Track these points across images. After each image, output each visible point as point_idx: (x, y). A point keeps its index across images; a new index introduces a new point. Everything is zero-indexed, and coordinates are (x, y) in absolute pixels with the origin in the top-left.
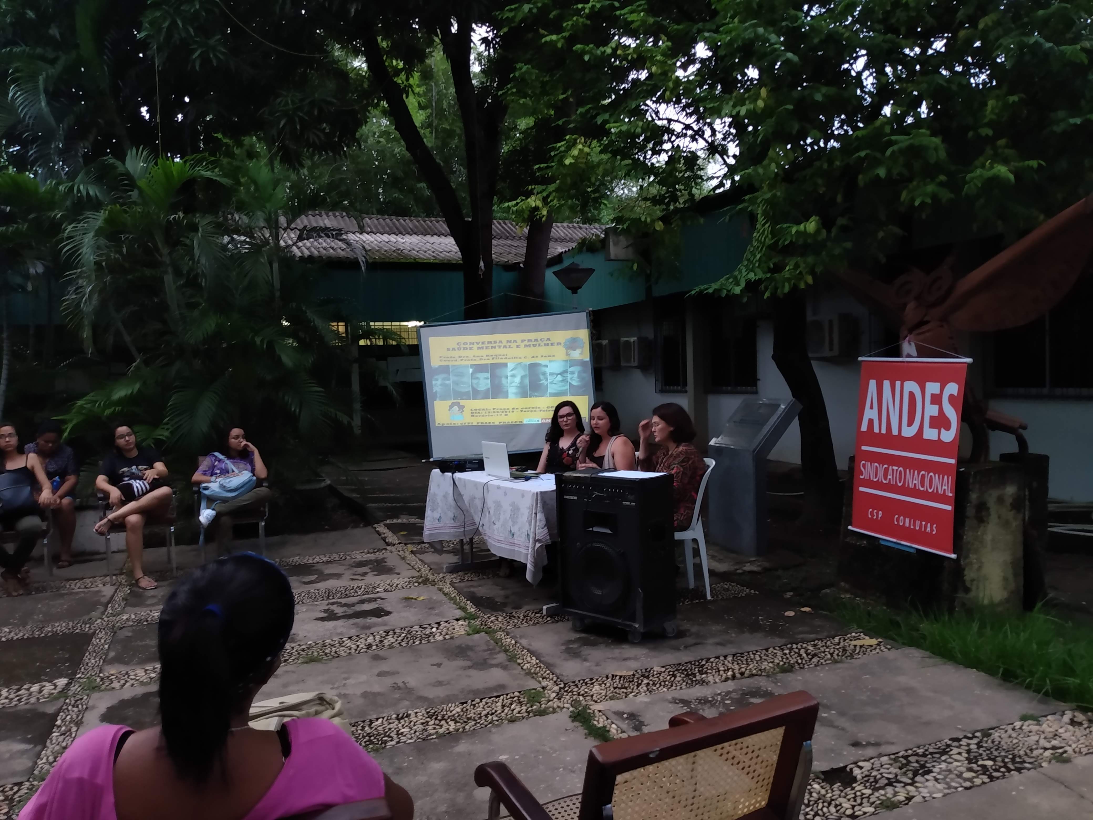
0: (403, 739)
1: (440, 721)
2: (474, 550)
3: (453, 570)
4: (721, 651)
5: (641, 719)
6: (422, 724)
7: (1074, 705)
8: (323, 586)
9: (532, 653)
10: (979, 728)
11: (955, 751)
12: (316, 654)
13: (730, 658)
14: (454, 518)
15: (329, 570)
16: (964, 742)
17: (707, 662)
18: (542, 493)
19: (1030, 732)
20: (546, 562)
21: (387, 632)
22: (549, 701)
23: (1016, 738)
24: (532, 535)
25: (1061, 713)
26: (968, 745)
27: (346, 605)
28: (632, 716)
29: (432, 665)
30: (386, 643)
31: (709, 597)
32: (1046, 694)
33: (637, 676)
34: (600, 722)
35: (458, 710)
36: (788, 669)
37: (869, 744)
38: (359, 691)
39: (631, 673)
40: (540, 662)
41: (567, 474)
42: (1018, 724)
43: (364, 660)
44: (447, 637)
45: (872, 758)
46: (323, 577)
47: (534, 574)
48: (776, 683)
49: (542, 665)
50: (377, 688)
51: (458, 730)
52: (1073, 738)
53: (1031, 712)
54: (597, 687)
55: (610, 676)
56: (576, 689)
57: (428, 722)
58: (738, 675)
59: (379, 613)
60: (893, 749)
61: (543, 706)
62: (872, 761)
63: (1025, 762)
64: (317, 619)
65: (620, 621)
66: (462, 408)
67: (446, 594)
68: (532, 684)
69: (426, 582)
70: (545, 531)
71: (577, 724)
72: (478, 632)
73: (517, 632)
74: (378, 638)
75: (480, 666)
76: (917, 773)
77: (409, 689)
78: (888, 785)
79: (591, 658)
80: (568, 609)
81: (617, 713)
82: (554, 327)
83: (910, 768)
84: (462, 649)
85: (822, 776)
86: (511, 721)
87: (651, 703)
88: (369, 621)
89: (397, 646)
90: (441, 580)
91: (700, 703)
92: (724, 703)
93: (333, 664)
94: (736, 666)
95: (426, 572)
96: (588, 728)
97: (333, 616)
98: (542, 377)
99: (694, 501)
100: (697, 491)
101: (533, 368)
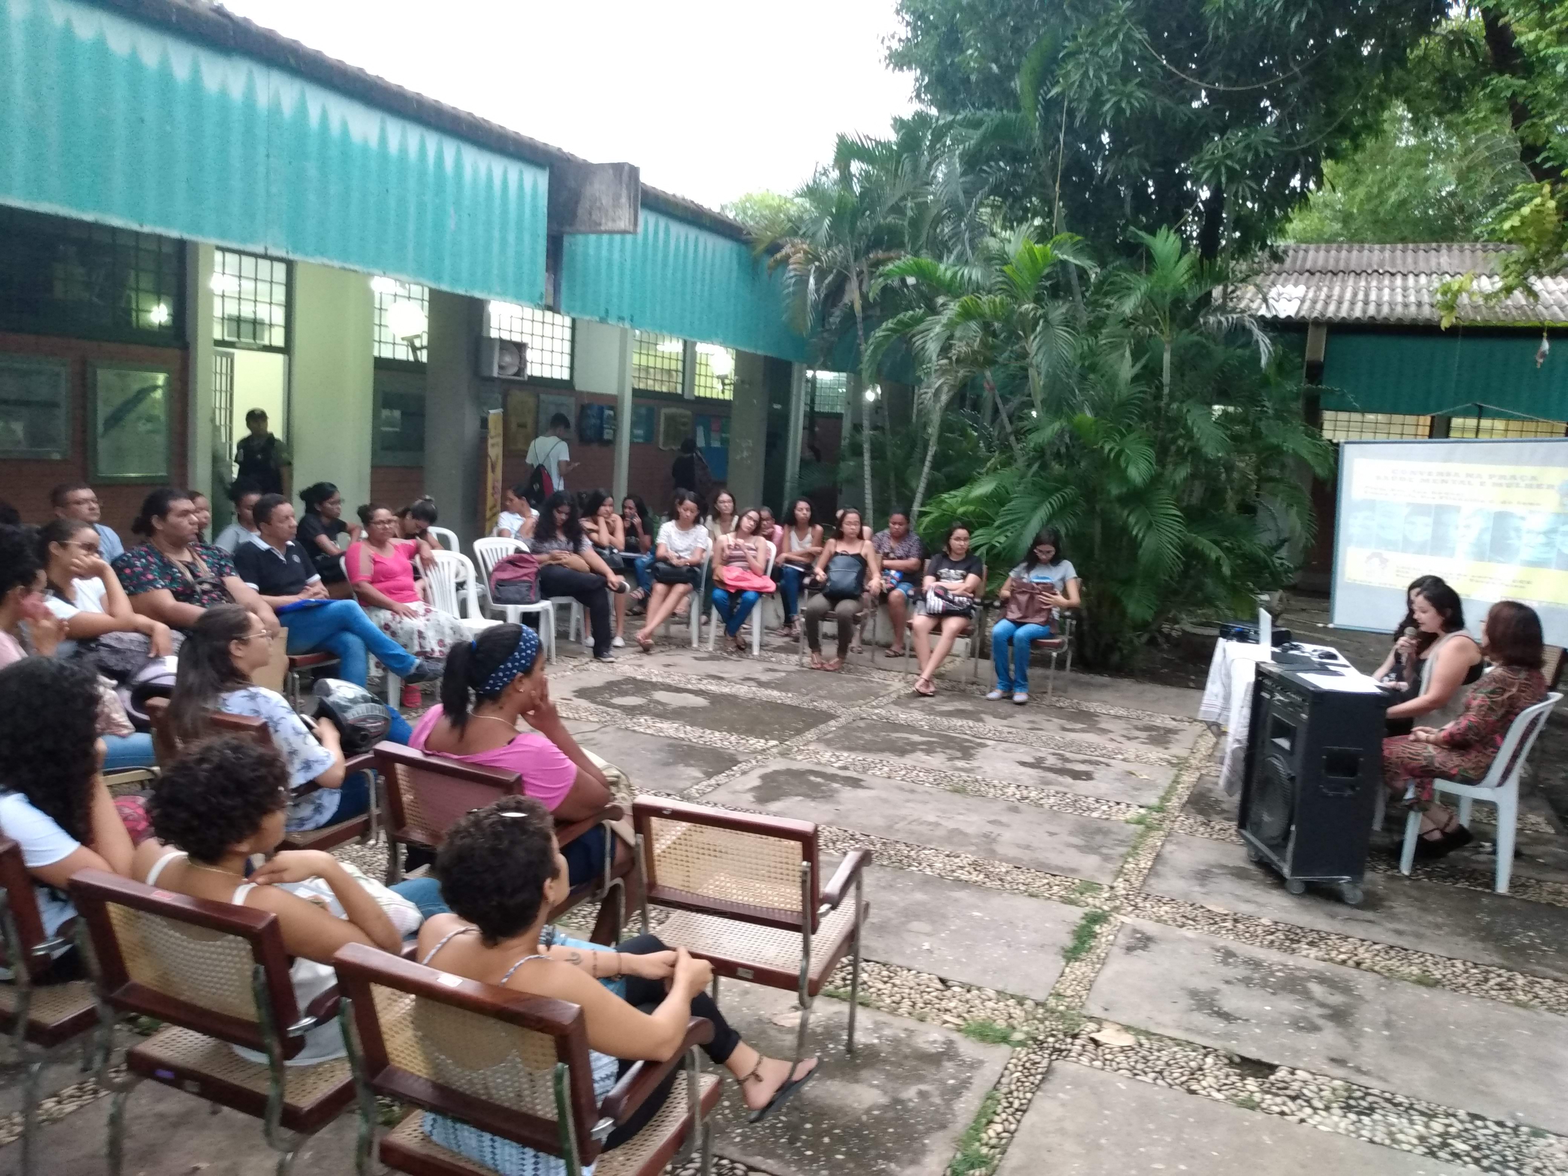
0: (927, 870)
1: (976, 870)
6: (958, 867)
8: (1075, 736)
10: (1540, 1126)
11: (1450, 1121)
12: (970, 788)
15: (1105, 724)
17: (1339, 939)
21: (1058, 794)
22: (1094, 897)
24: (1233, 732)
27: (1065, 759)
28: (1148, 939)
29: (1048, 832)
30: (1042, 801)
33: (1227, 917)
34: (1104, 929)
35: (1005, 870)
36: (1431, 983)
38: (954, 826)
39: (1228, 913)
40: (1151, 868)
43: (999, 807)
44: (1105, 817)
45: (1325, 1076)
46: (1090, 729)
48: (1380, 986)
49: (1146, 871)
50: (971, 830)
51: (977, 882)
54: (1163, 908)
55: (1199, 905)
56: (1139, 901)
57: (964, 867)
59: (1081, 775)
61: (1080, 898)
64: (1020, 762)
66: (1384, 561)
67: (1175, 782)
68: (1106, 880)
69: (1179, 765)
71: (1078, 920)
72: (1141, 824)
73: (1183, 838)
74: (1042, 795)
75: (1088, 849)
76: (1348, 1108)
77: (994, 840)
78: (1289, 1096)
79: (1211, 886)
80: (1243, 832)
81: (1135, 931)
82: (1547, 461)
83: (1352, 1102)
84: (1099, 831)
85: (1237, 1060)
86: (1031, 895)
87: (1190, 940)
88: (1060, 779)
89: (1047, 806)
90: (1198, 769)
91: (1244, 962)
92: (1272, 973)
93: (970, 800)
94: (1367, 955)
95: (1199, 756)
96: (1083, 927)
97: (1038, 764)
98: (1513, 534)
99: (1497, 748)
100: (1503, 736)
101: (1501, 518)
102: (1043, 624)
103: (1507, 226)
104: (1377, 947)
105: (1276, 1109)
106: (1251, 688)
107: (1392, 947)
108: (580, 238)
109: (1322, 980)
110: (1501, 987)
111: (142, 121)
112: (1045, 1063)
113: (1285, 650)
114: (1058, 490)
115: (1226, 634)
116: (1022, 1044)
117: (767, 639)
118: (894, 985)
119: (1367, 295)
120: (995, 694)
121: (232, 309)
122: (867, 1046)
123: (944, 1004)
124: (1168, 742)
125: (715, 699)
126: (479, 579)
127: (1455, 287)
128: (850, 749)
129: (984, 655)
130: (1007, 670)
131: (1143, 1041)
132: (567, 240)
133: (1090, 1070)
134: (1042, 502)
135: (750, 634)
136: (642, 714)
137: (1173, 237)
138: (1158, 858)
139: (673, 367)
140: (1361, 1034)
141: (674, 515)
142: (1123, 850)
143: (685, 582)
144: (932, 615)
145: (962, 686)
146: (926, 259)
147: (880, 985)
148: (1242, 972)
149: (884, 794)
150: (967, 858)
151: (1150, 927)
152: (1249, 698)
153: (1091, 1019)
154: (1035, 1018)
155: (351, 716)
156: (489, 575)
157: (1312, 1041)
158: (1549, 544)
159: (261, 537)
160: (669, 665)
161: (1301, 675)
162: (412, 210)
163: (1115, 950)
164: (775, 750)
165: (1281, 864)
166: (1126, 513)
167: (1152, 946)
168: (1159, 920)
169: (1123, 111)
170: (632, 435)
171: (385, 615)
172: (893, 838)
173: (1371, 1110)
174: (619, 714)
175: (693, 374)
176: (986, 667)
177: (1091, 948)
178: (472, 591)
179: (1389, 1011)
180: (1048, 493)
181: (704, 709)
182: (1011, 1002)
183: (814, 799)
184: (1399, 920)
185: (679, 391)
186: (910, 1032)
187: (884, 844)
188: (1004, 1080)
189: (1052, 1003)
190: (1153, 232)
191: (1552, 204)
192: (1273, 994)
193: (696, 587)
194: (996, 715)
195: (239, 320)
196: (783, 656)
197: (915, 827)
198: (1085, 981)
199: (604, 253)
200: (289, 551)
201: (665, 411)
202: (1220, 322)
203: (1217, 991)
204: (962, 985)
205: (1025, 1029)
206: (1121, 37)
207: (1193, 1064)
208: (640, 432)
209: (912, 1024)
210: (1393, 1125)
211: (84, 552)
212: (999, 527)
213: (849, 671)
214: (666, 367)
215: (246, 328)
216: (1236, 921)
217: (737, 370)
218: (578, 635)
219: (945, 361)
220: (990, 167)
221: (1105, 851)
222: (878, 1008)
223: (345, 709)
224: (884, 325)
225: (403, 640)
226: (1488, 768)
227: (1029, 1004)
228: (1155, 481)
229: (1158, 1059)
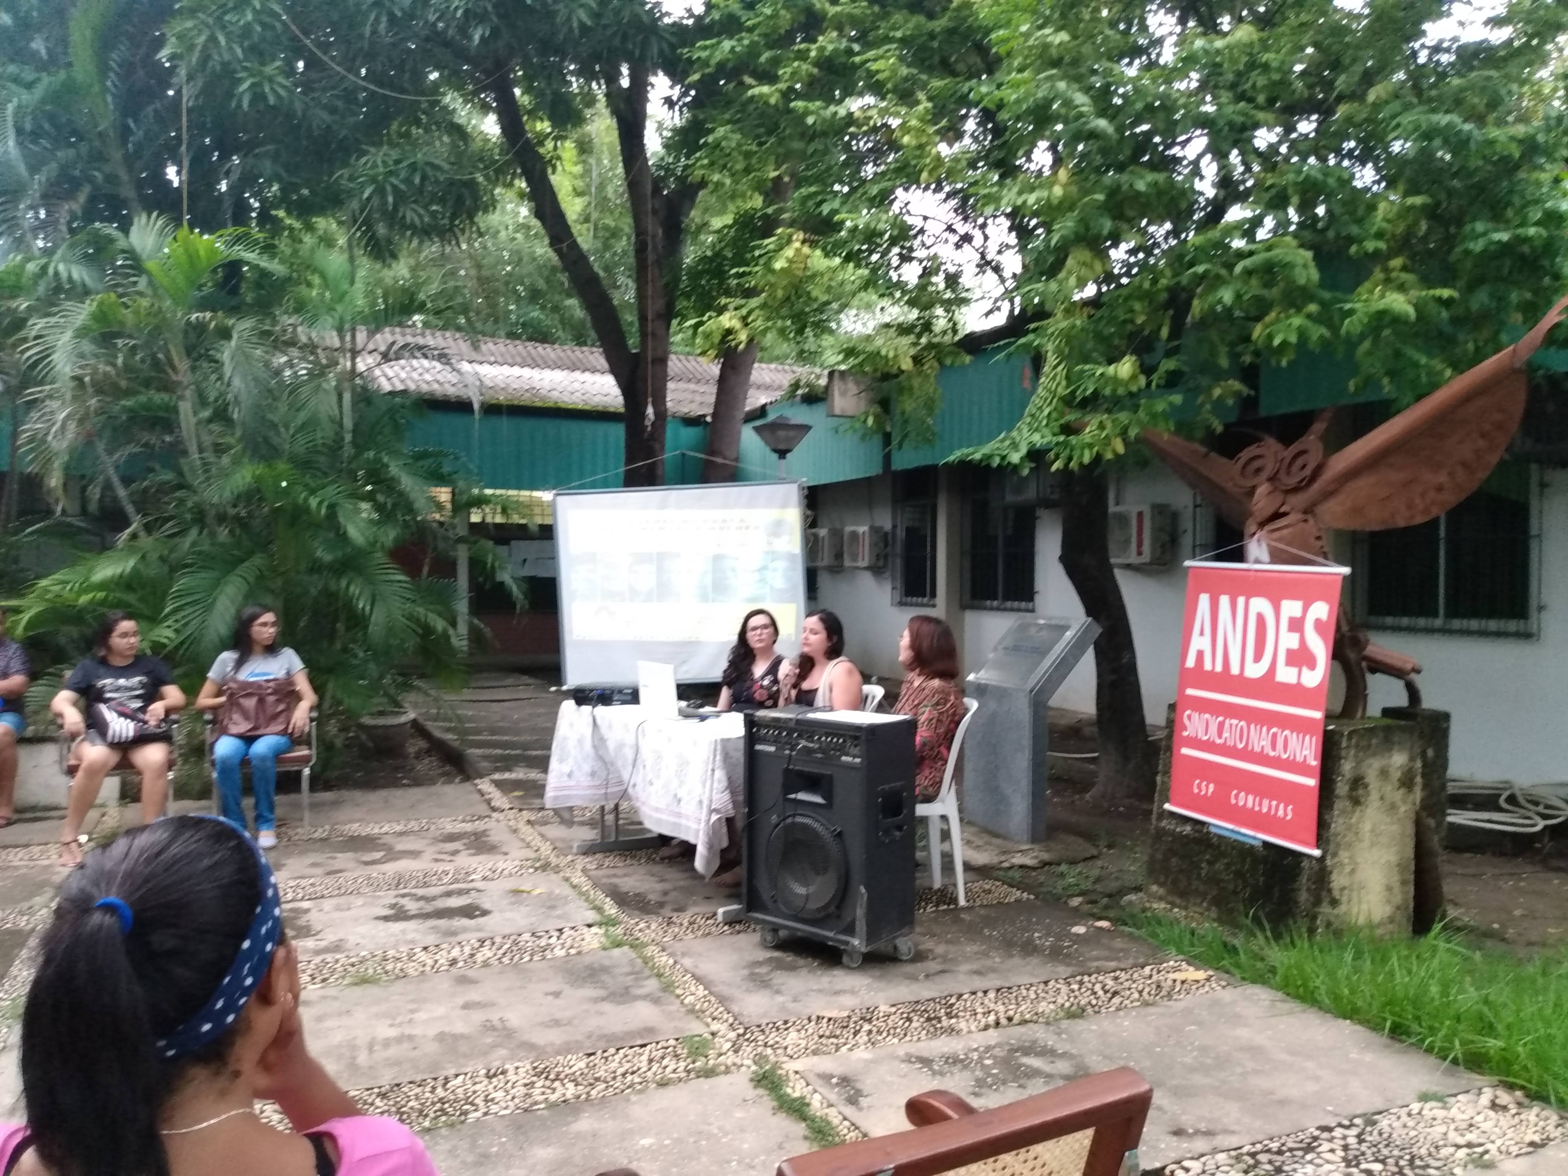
0: (494, 1108)
1: (553, 1081)
2: (621, 822)
3: (589, 850)
4: (979, 983)
5: (859, 1086)
6: (526, 1085)
7: (1495, 1079)
8: (391, 868)
9: (698, 979)
10: (1358, 1112)
11: (1326, 1146)
12: (371, 971)
13: (992, 995)
14: (593, 774)
15: (401, 845)
16: (1338, 1132)
17: (958, 999)
18: (723, 740)
19: (1434, 1119)
20: (725, 843)
21: (482, 942)
22: (720, 1055)
23: (1414, 1128)
24: (706, 803)
25: (1476, 1091)
26: (1345, 1137)
27: (422, 898)
28: (845, 1081)
29: (547, 994)
30: (479, 957)
31: (962, 902)
32: (1455, 1062)
33: (854, 1019)
34: (795, 1090)
35: (582, 1064)
36: (1076, 1014)
37: (1197, 1132)
38: (432, 1031)
39: (845, 1014)
40: (711, 993)
41: (761, 713)
42: (1415, 1107)
43: (443, 984)
44: (573, 951)
45: (1203, 1155)
46: (392, 855)
47: (708, 862)
48: (1059, 1034)
49: (713, 999)
50: (460, 1027)
51: (578, 1097)
52: (1497, 1130)
53: (1434, 1089)
54: (793, 1036)
55: (814, 1017)
56: (762, 1037)
57: (533, 1083)
58: (1003, 1021)
59: (470, 912)
60: (1233, 1141)
61: (711, 1062)
62: (1203, 1159)
63: (1428, 1166)
64: (378, 918)
65: (831, 934)
66: (612, 614)
67: (574, 887)
68: (696, 1028)
69: (545, 867)
70: (726, 796)
71: (761, 1091)
72: (619, 945)
73: (678, 946)
74: (467, 950)
75: (620, 997)
77: (509, 1030)
79: (788, 990)
80: (748, 915)
81: (822, 1077)
82: (751, 504)
84: (595, 970)
86: (660, 1085)
88: (456, 923)
89: (493, 962)
90: (569, 866)
91: (947, 1063)
93: (396, 988)
94: (1000, 1007)
96: (777, 1098)
97: (402, 914)
98: (730, 574)
99: (946, 761)
101: (718, 560)
102: (281, 734)
107: (999, 990)
109: (1028, 1050)
124: (495, 847)
142: (653, 983)
150: (517, 1069)
151: (823, 1065)
163: (845, 1111)
166: (343, 583)
177: (821, 1117)
180: (229, 565)
184: (959, 960)
216: (866, 1020)
221: (638, 992)
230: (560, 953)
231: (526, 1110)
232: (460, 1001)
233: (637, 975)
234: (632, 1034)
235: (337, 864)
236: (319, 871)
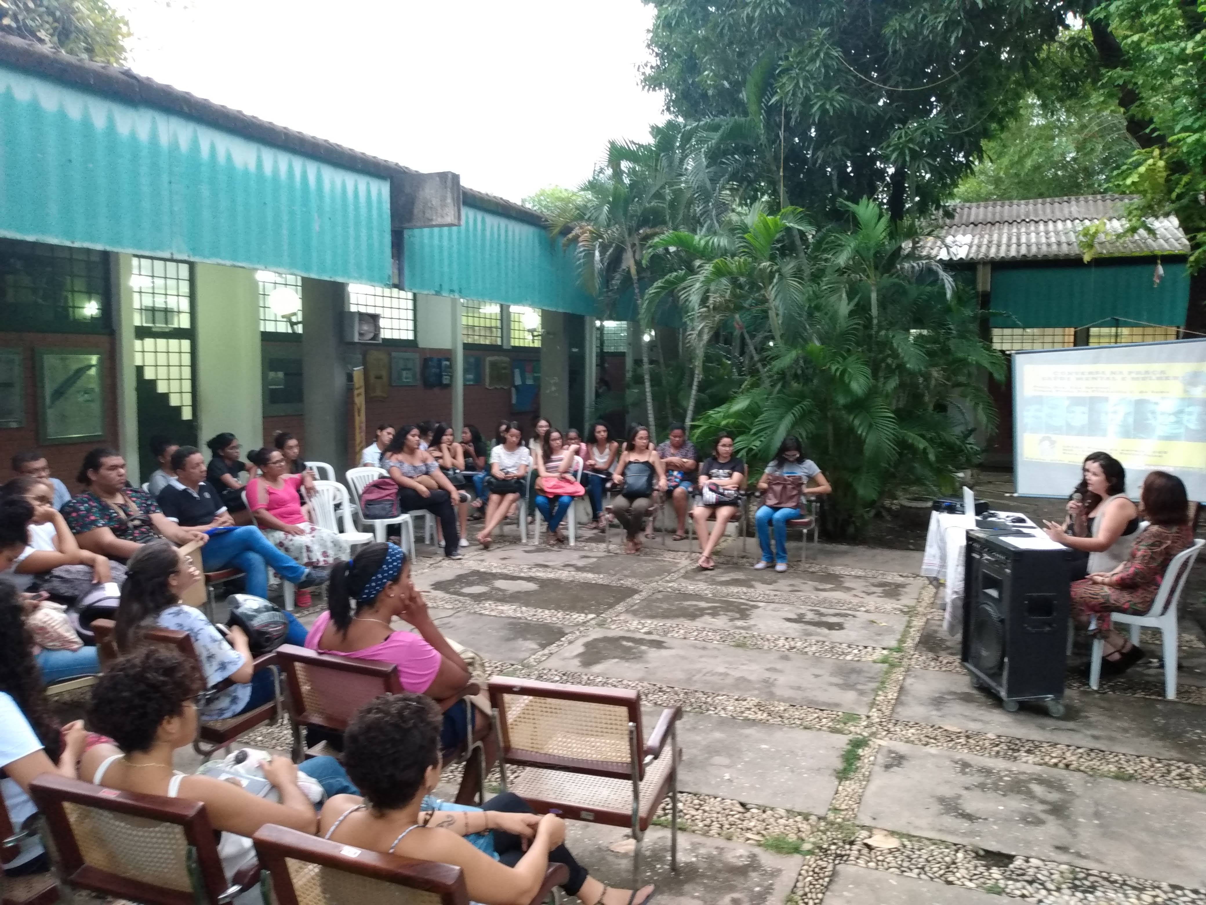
0: (722, 713)
1: (760, 710)
6: (746, 708)
8: (827, 595)
11: (1156, 893)
12: (749, 642)
15: (849, 583)
17: (1050, 746)
21: (818, 642)
22: (856, 726)
24: (951, 586)
26: (1182, 896)
27: (821, 614)
28: (901, 758)
29: (814, 675)
30: (807, 649)
33: (960, 734)
34: (866, 752)
35: (783, 708)
36: (1128, 778)
37: (1075, 853)
38: (739, 675)
39: (961, 731)
40: (897, 698)
43: (773, 656)
44: (857, 659)
45: (1053, 861)
46: (836, 588)
48: (1088, 783)
49: (894, 702)
50: (753, 677)
51: (762, 720)
54: (911, 731)
55: (937, 727)
56: (891, 726)
57: (751, 708)
59: (834, 626)
60: (1091, 865)
61: (845, 728)
62: (1049, 863)
64: (786, 619)
66: (1053, 443)
67: (908, 627)
68: (863, 711)
69: (909, 612)
70: (962, 584)
71: (845, 746)
72: (886, 662)
73: (919, 672)
74: (806, 644)
75: (847, 686)
76: (1075, 888)
77: (772, 684)
78: (1027, 881)
79: (946, 710)
80: (966, 664)
81: (890, 752)
82: (1171, 359)
83: (1077, 883)
84: (853, 671)
85: (982, 853)
86: (806, 728)
87: (933, 756)
88: (819, 630)
89: (810, 653)
90: (924, 615)
91: (979, 771)
92: (1001, 779)
93: (750, 653)
94: (1073, 758)
95: (924, 604)
96: (849, 752)
97: (800, 619)
98: (1149, 416)
99: (1158, 586)
100: (1162, 576)
101: (1140, 404)
102: (794, 508)
103: (1129, 181)
104: (1080, 751)
105: (1018, 893)
106: (963, 551)
107: (1092, 750)
108: (417, 231)
109: (1041, 781)
110: (1182, 777)
111: (70, 161)
112: (830, 867)
113: (985, 518)
114: (798, 402)
115: (938, 507)
116: (810, 852)
117: (580, 532)
118: (705, 811)
119: (1019, 239)
120: (761, 565)
121: (148, 301)
122: (687, 864)
123: (746, 824)
124: (899, 595)
125: (544, 583)
126: (352, 501)
127: (1092, 230)
128: (652, 617)
129: (750, 534)
130: (769, 545)
131: (906, 843)
132: (406, 234)
133: (866, 871)
134: (786, 413)
135: (567, 529)
136: (486, 600)
137: (872, 205)
138: (902, 690)
139: (493, 325)
140: (1077, 824)
141: (501, 440)
142: (874, 685)
143: (513, 492)
144: (708, 505)
145: (735, 560)
146: (684, 232)
147: (694, 812)
148: (977, 779)
149: (682, 653)
150: (752, 701)
151: (902, 748)
152: (962, 559)
153: (863, 827)
154: (819, 830)
155: (257, 623)
156: (360, 497)
157: (1038, 833)
158: (1179, 422)
159: (178, 480)
160: (504, 559)
161: (1002, 538)
162: (285, 217)
163: (877, 769)
164: (593, 622)
165: (999, 689)
166: (851, 418)
167: (905, 763)
168: (908, 741)
169: (827, 111)
170: (465, 380)
171: (279, 535)
172: (693, 688)
173: (1092, 889)
174: (468, 601)
175: (509, 329)
176: (752, 543)
177: (857, 768)
178: (347, 511)
179: (1097, 804)
180: (790, 406)
181: (535, 592)
182: (799, 818)
183: (627, 660)
184: (1095, 727)
185: (499, 343)
186: (721, 850)
187: (686, 693)
188: (799, 885)
189: (831, 816)
190: (857, 203)
191: (1161, 163)
192: (1004, 795)
193: (523, 495)
194: (764, 582)
195: (153, 310)
196: (594, 545)
197: (708, 678)
198: (855, 796)
199: (436, 242)
200: (201, 490)
201: (489, 359)
202: (913, 267)
203: (959, 797)
204: (758, 807)
205: (812, 840)
206: (822, 55)
207: (947, 859)
208: (471, 377)
209: (721, 842)
210: (1113, 900)
211: (38, 503)
212: (755, 434)
213: (646, 554)
214: (488, 325)
215: (159, 316)
216: (968, 737)
217: (544, 324)
218: (432, 539)
219: (705, 309)
220: (728, 159)
221: (859, 687)
222: (694, 831)
223: (251, 618)
224: (655, 285)
225: (295, 554)
226: (1152, 602)
227: (813, 819)
228: (872, 392)
229: (920, 856)
230: (849, 658)
231: (734, 718)
232: (769, 666)
233: (872, 679)
234: (824, 704)
235: (803, 587)
236: (790, 588)
